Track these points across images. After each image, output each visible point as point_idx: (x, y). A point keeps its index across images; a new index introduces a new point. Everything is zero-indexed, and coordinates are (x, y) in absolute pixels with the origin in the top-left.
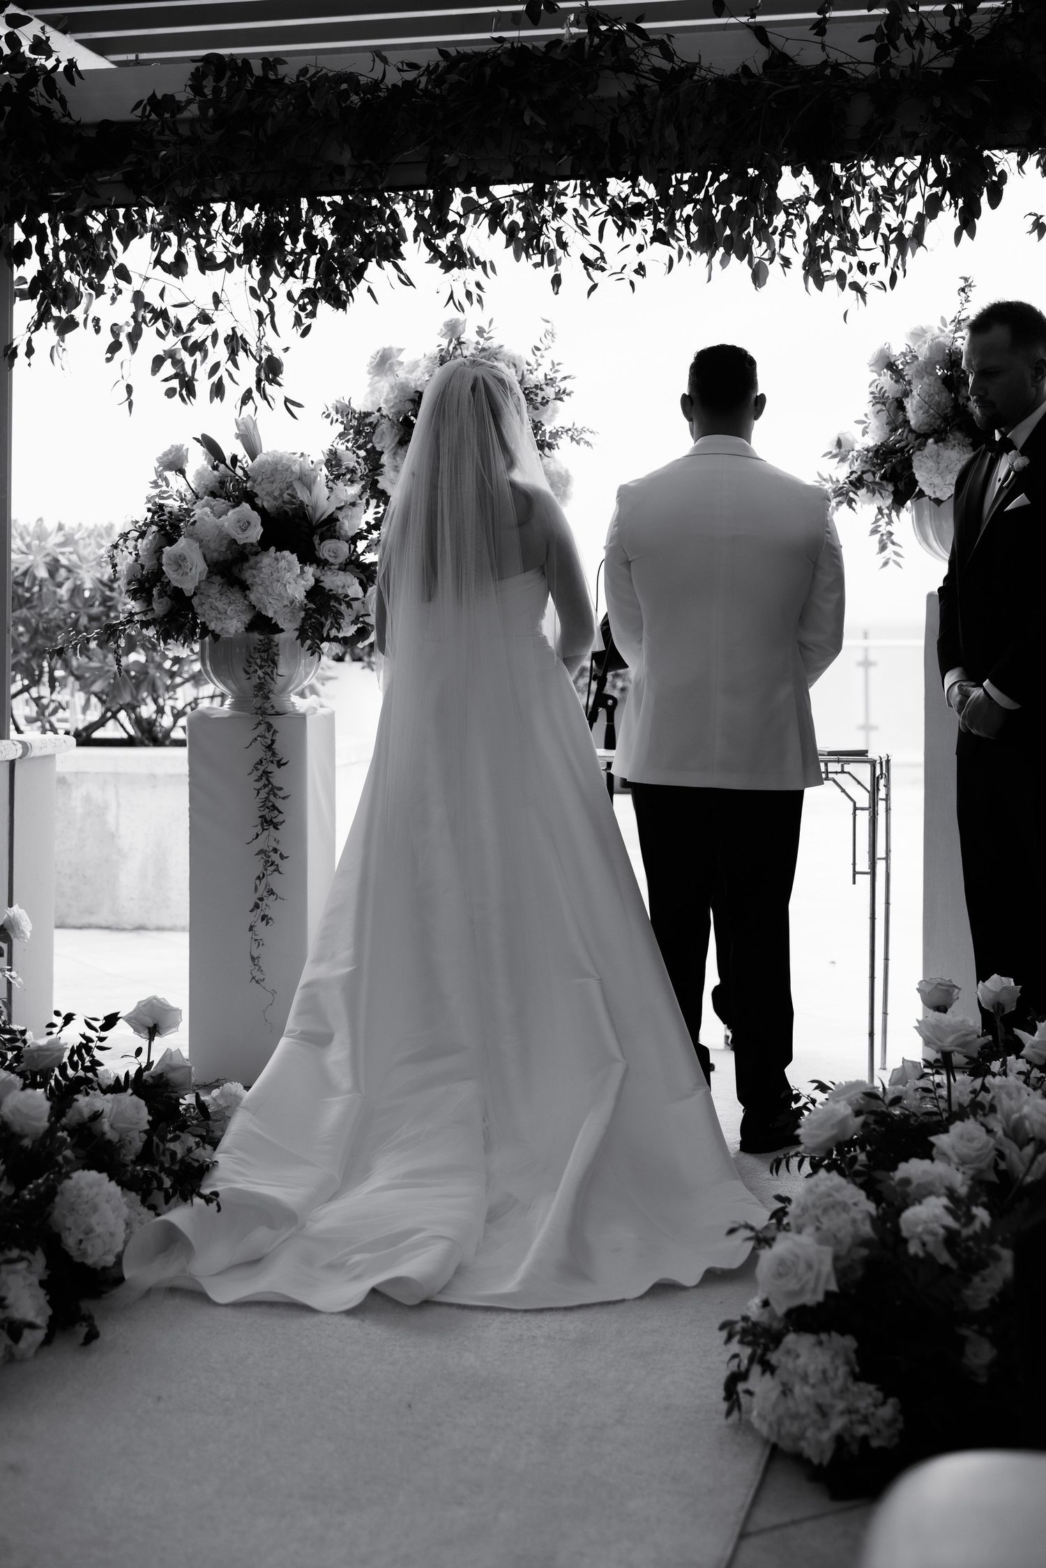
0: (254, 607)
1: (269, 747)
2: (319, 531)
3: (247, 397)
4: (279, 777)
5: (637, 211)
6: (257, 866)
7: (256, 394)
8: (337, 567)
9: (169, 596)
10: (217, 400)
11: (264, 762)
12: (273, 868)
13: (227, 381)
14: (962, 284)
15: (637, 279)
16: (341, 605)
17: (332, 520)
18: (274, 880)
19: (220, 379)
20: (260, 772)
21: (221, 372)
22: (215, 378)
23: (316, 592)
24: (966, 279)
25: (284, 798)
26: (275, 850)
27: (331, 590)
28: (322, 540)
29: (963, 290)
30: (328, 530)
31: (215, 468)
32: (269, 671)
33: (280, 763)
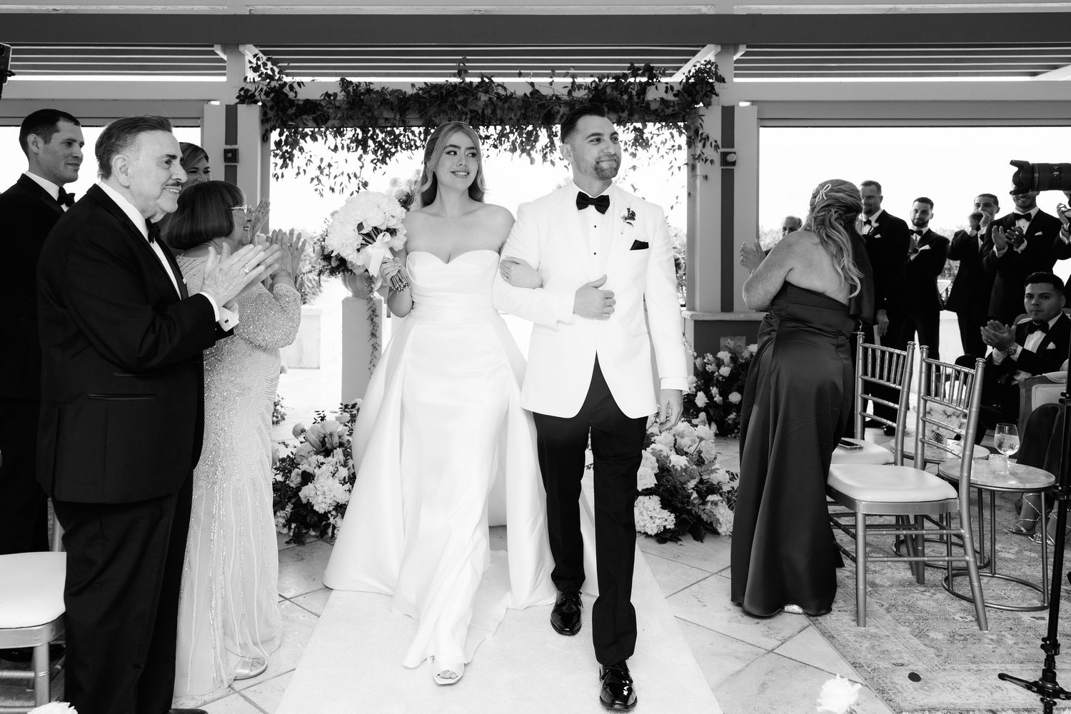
4: (375, 320)
5: (488, 137)
6: (371, 349)
9: (338, 261)
12: (375, 349)
18: (376, 353)
20: (371, 318)
26: (375, 343)
32: (373, 286)
33: (376, 316)
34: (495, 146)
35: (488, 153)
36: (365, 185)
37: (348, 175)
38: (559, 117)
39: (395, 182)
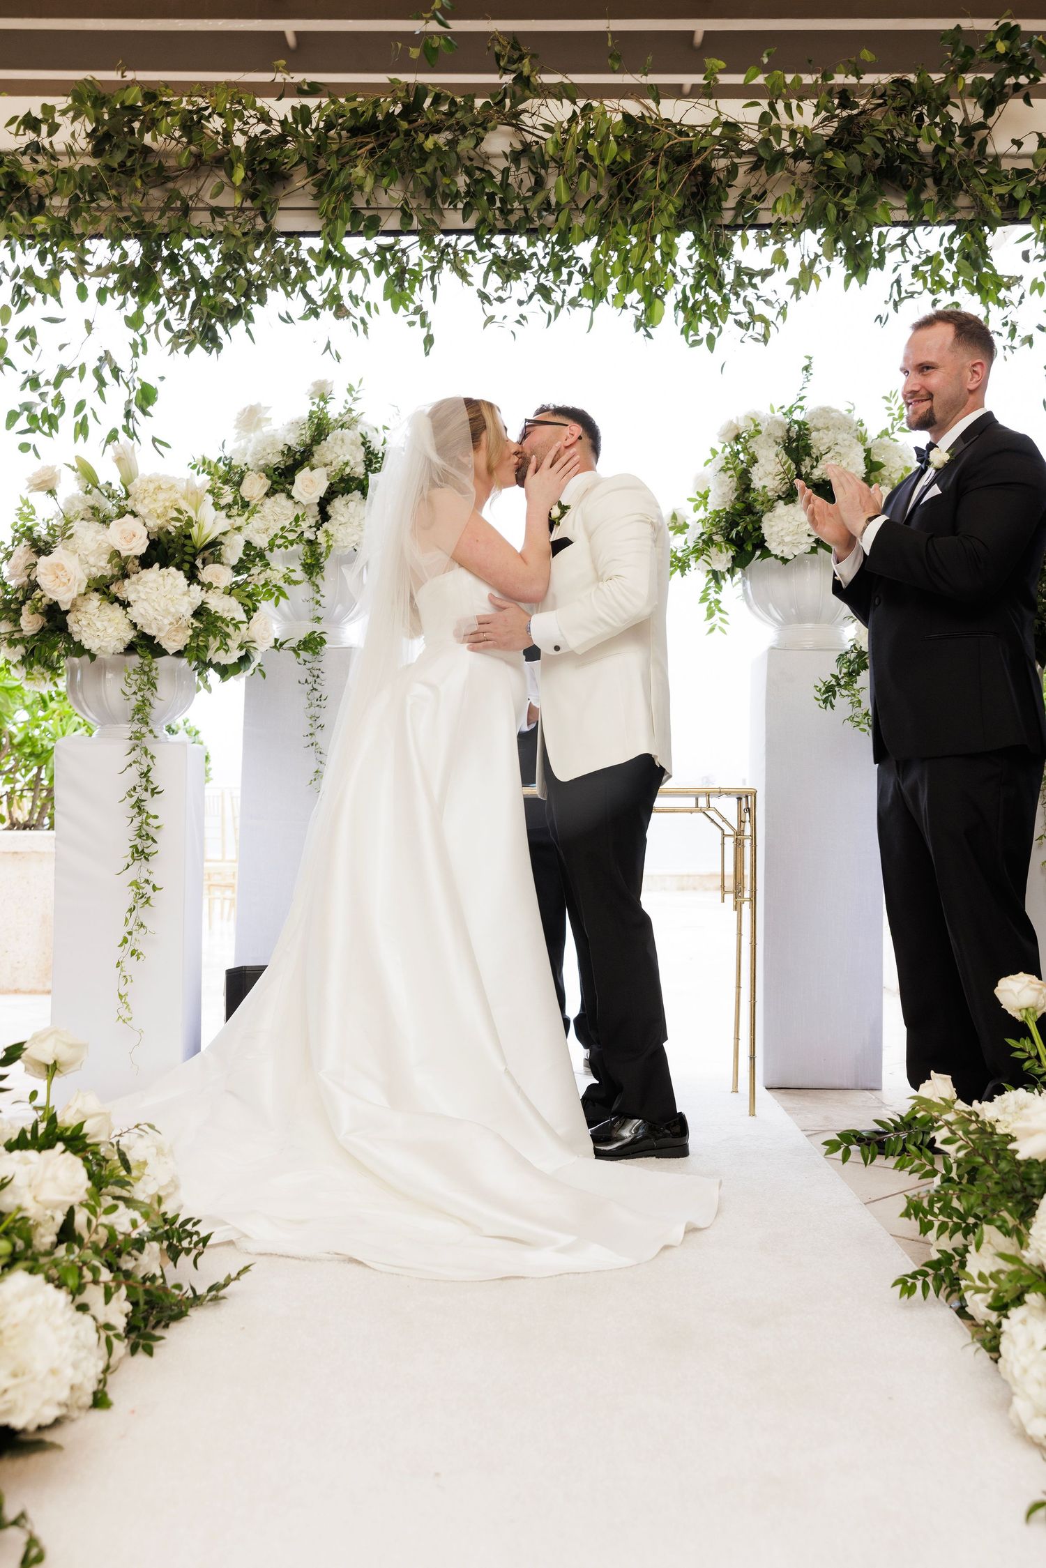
0: (135, 625)
1: (145, 774)
2: (201, 556)
3: (113, 436)
4: (151, 806)
5: (520, 264)
6: (128, 898)
7: (122, 436)
8: (222, 591)
9: (40, 613)
10: (81, 437)
11: (138, 789)
12: (144, 900)
13: (91, 422)
14: (806, 362)
16: (228, 627)
17: (214, 544)
18: (144, 914)
19: (85, 417)
20: (134, 799)
21: (87, 411)
22: (80, 418)
23: (201, 612)
24: (809, 359)
25: (157, 828)
26: (147, 881)
27: (216, 612)
28: (204, 563)
29: (806, 368)
30: (212, 553)
31: (88, 492)
32: (148, 694)
33: (154, 792)
34: (544, 291)
35: (524, 309)
36: (146, 396)
37: (97, 373)
38: (731, 202)
39: (251, 418)
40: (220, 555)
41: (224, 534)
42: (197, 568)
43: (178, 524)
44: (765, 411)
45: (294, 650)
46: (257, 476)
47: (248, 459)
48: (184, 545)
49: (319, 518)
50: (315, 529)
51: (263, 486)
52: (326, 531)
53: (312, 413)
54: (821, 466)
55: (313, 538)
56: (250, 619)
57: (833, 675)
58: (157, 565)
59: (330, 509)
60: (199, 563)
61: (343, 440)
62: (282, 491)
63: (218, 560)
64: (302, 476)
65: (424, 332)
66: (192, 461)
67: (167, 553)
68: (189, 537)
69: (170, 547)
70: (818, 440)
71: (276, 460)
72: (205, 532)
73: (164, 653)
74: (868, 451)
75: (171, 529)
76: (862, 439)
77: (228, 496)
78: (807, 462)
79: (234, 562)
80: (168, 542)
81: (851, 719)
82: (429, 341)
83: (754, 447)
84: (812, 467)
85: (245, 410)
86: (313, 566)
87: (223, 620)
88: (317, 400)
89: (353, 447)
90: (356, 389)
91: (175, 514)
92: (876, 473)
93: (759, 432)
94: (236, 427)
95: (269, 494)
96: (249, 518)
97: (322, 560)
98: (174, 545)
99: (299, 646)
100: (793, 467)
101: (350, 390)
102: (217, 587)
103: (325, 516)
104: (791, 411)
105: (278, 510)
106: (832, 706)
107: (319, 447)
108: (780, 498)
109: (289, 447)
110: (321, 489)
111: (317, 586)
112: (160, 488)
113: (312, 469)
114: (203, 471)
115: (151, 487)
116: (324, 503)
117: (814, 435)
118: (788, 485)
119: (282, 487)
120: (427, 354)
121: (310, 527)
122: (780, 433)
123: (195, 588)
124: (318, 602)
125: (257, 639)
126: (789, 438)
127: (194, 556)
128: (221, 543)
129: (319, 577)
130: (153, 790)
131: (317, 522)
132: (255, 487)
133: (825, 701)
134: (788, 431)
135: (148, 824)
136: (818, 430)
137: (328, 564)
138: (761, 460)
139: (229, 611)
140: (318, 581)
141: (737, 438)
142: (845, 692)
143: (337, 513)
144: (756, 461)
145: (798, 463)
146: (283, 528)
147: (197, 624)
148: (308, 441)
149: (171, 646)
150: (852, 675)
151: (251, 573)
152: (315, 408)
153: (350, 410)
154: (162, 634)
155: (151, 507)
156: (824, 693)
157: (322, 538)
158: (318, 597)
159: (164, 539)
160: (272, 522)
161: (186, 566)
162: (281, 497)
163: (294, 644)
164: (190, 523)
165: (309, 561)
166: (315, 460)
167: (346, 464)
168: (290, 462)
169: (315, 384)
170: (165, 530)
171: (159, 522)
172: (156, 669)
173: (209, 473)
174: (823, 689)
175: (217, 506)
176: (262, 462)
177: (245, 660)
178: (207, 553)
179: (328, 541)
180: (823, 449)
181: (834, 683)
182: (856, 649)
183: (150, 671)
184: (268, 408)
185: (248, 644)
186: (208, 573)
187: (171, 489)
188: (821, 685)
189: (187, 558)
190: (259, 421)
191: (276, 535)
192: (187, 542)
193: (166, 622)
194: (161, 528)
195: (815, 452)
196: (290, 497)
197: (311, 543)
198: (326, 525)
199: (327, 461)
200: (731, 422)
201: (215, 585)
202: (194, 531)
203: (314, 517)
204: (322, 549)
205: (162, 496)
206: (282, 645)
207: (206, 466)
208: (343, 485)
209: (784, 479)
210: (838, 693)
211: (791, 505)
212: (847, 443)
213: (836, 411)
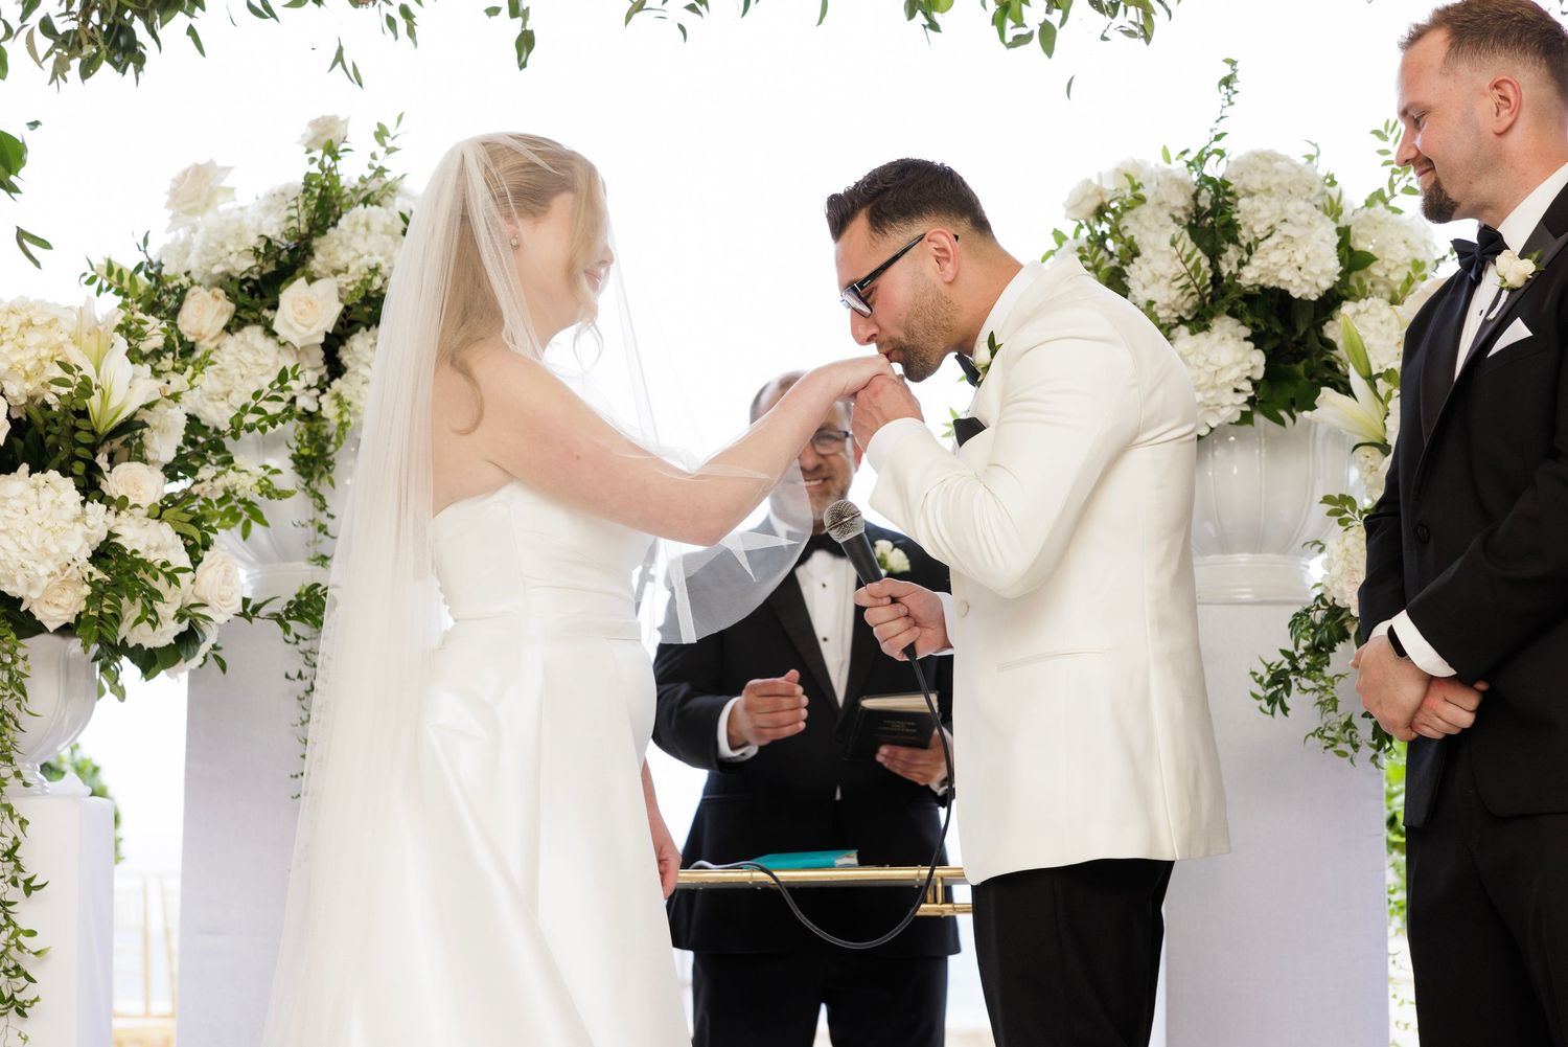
1: (10, 853)
2: (107, 448)
4: (25, 912)
8: (146, 512)
14: (1227, 71)
15: (689, 18)
16: (156, 578)
17: (131, 426)
23: (106, 553)
24: (1233, 63)
25: (35, 954)
27: (135, 552)
28: (112, 460)
29: (1227, 82)
30: (127, 444)
32: (11, 705)
33: (30, 887)
39: (196, 187)
40: (142, 445)
41: (149, 406)
42: (99, 470)
43: (64, 391)
44: (1152, 160)
45: (280, 620)
46: (208, 295)
47: (193, 263)
48: (76, 429)
49: (323, 370)
50: (316, 392)
51: (220, 313)
52: (338, 396)
53: (309, 178)
54: (1255, 262)
55: (312, 407)
56: (196, 561)
57: (1284, 652)
58: (24, 468)
59: (345, 355)
60: (102, 460)
61: (367, 226)
62: (256, 322)
63: (138, 454)
64: (293, 295)
65: (515, 27)
66: (87, 269)
67: (43, 443)
68: (84, 414)
69: (48, 433)
70: (1252, 215)
71: (244, 264)
72: (114, 403)
73: (38, 628)
74: (1344, 233)
75: (51, 399)
76: (1333, 210)
77: (155, 333)
78: (1232, 254)
79: (168, 455)
80: (46, 424)
81: (1320, 733)
82: (526, 42)
83: (1132, 228)
84: (1241, 264)
85: (185, 173)
86: (314, 461)
87: (146, 565)
88: (318, 154)
89: (388, 239)
90: (392, 131)
91: (58, 373)
92: (1361, 273)
93: (1141, 200)
94: (169, 205)
95: (234, 326)
96: (194, 376)
97: (331, 448)
98: (56, 429)
99: (288, 611)
100: (1205, 263)
101: (381, 134)
102: (136, 506)
103: (335, 368)
104: (1201, 160)
105: (248, 357)
106: (1285, 710)
107: (324, 239)
108: (1181, 320)
109: (269, 241)
110: (327, 316)
111: (321, 498)
112: (30, 324)
113: (311, 280)
114: (108, 289)
115: (14, 322)
116: (332, 347)
117: (1243, 203)
118: (1196, 298)
119: (254, 315)
120: (523, 66)
121: (308, 388)
122: (1181, 200)
123: (96, 509)
124: (322, 528)
125: (209, 599)
126: (1198, 210)
127: (94, 449)
128: (144, 425)
129: (325, 480)
130: (27, 882)
131: (321, 378)
132: (204, 314)
133: (1271, 700)
134: (1196, 196)
135: (20, 947)
136: (1251, 194)
137: (340, 457)
138: (1146, 252)
139: (157, 549)
140: (324, 488)
141: (1100, 212)
142: (1307, 683)
143: (358, 361)
144: (1137, 254)
145: (1214, 256)
146: (256, 395)
147: (99, 575)
148: (304, 229)
149: (52, 615)
150: (1320, 651)
151: (199, 477)
152: (315, 169)
153: (381, 171)
154: (34, 594)
155: (15, 358)
156: (1269, 686)
157: (330, 410)
158: (323, 518)
159: (38, 418)
160: (238, 379)
161: (79, 468)
162: (253, 333)
163: (278, 607)
164: (86, 389)
165: (305, 452)
166: (316, 264)
167: (375, 271)
168: (270, 268)
169: (314, 124)
170: (39, 401)
171: (29, 387)
172: (25, 659)
173: (118, 293)
174: (1267, 678)
175: (135, 356)
176: (218, 269)
177: (187, 640)
178: (117, 443)
179: (341, 415)
180: (1260, 229)
181: (1286, 666)
182: (1324, 602)
183: (14, 662)
184: (227, 170)
185: (195, 610)
186: (121, 479)
187: (50, 325)
188: (1262, 671)
189: (80, 452)
190: (213, 193)
191: (244, 408)
192: (81, 423)
193: (43, 571)
194: (31, 399)
195: (1245, 236)
196: (270, 332)
197: (309, 417)
198: (337, 384)
199: (339, 264)
200: (1088, 182)
201: (131, 503)
202: (94, 403)
203: (315, 369)
204: (331, 429)
205: (33, 338)
206: (256, 609)
207: (113, 278)
208: (368, 309)
209: (1187, 286)
210: (1294, 686)
211: (1201, 336)
212: (1304, 218)
213: (1285, 159)
